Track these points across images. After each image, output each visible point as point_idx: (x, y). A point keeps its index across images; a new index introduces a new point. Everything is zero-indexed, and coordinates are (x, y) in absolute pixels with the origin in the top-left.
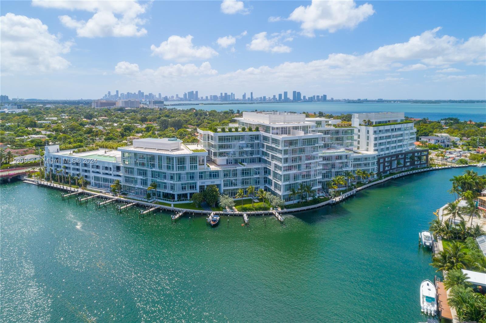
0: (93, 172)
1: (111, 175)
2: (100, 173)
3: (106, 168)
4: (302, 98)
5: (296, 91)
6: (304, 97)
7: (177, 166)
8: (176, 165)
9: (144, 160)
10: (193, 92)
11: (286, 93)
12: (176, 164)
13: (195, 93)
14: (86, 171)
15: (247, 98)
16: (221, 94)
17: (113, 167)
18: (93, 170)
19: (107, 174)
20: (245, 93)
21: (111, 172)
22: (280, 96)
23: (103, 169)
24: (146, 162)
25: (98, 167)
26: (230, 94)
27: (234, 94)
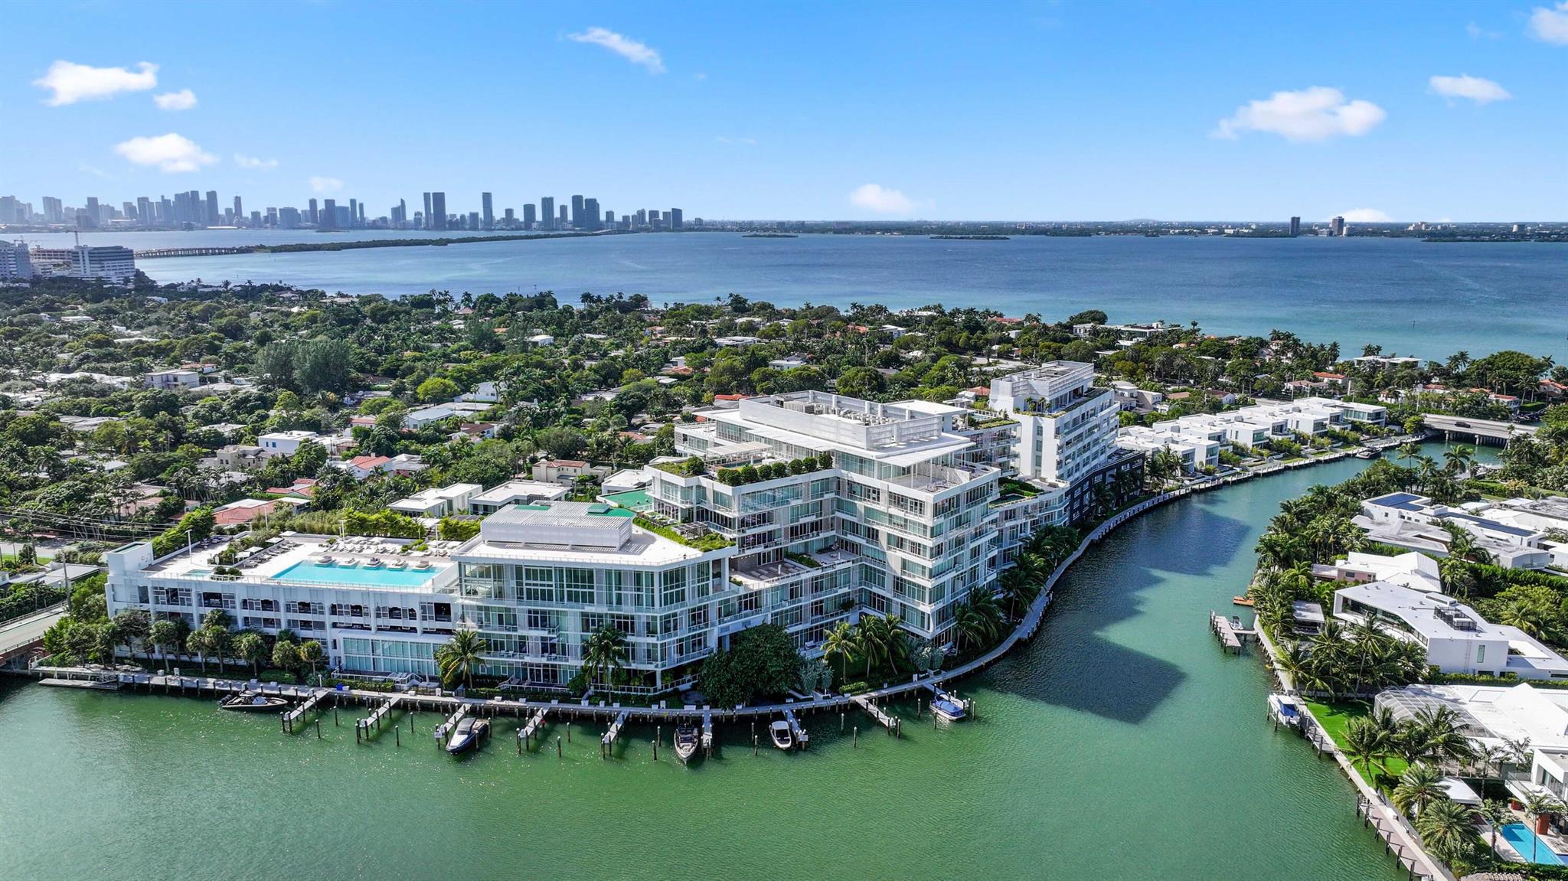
0: (334, 625)
1: (413, 630)
2: (370, 629)
3: (394, 612)
4: (603, 217)
5: (581, 197)
6: (610, 215)
7: (663, 593)
8: (660, 592)
9: (546, 583)
10: (195, 194)
11: (548, 203)
12: (660, 589)
13: (203, 197)
14: (306, 625)
15: (410, 216)
16: (313, 203)
17: (423, 608)
18: (335, 619)
19: (394, 629)
20: (402, 201)
21: (412, 624)
22: (529, 209)
23: (378, 616)
24: (553, 588)
25: (357, 610)
26: (348, 205)
27: (361, 205)
